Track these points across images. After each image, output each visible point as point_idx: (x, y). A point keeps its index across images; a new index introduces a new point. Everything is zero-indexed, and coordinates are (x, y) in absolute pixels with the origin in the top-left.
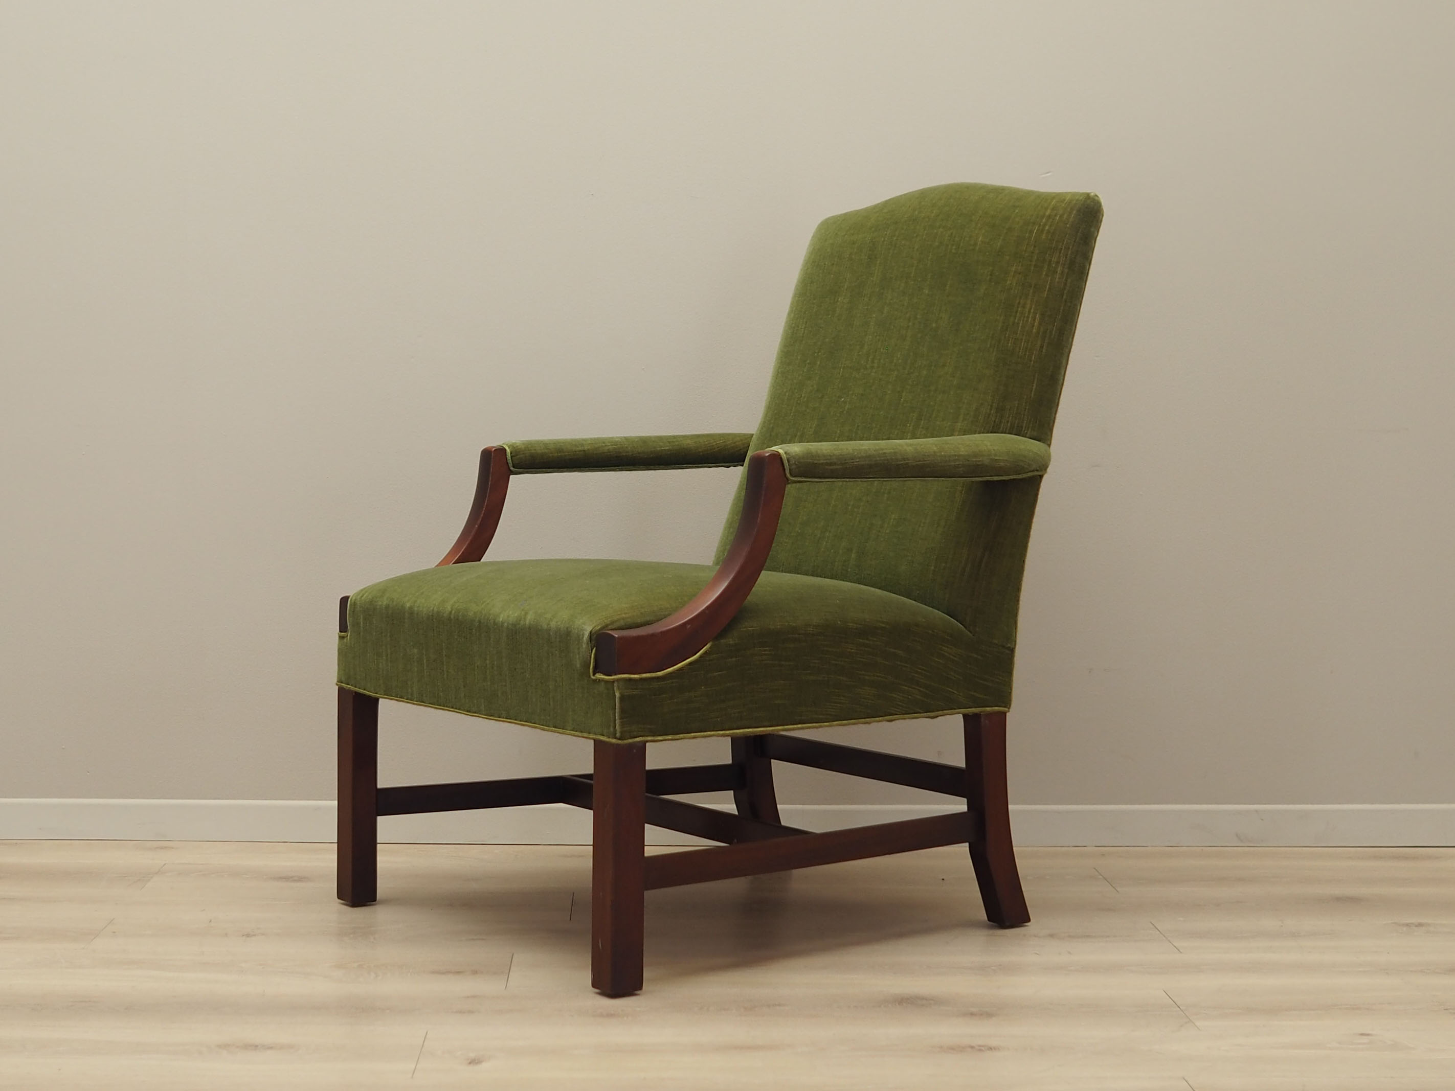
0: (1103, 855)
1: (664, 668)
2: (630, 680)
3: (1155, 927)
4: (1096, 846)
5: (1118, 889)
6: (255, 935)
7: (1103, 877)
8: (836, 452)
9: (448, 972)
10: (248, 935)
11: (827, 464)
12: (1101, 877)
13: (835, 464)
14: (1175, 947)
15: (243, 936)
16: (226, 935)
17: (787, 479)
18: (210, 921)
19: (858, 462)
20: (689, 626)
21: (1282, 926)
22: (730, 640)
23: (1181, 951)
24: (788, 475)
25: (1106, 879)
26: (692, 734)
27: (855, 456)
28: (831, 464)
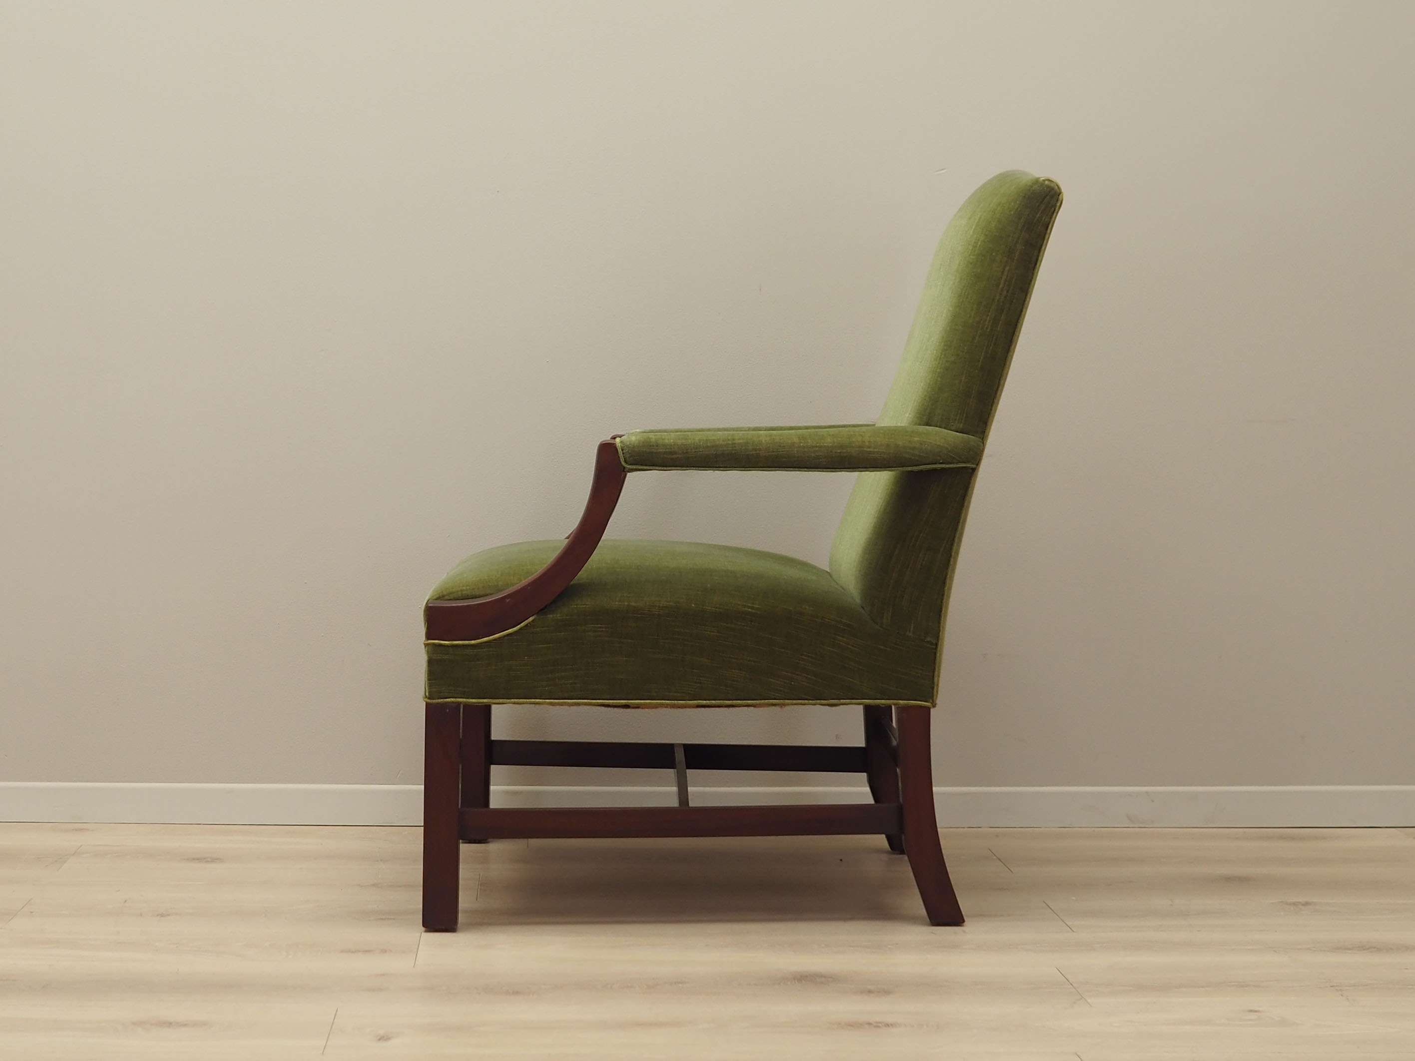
0: (997, 836)
1: (481, 637)
2: (440, 645)
3: (1048, 906)
4: (991, 828)
5: (1012, 869)
6: (168, 915)
7: (997, 858)
8: (680, 442)
9: (358, 951)
10: (162, 915)
11: (665, 453)
12: (995, 857)
13: (676, 453)
14: (1067, 925)
15: (158, 915)
16: (141, 915)
17: (624, 468)
18: (126, 901)
19: (702, 451)
20: (508, 600)
21: (1171, 905)
22: (557, 615)
23: (1074, 930)
24: (623, 463)
25: (1000, 860)
26: (513, 700)
27: (700, 446)
28: (671, 453)
